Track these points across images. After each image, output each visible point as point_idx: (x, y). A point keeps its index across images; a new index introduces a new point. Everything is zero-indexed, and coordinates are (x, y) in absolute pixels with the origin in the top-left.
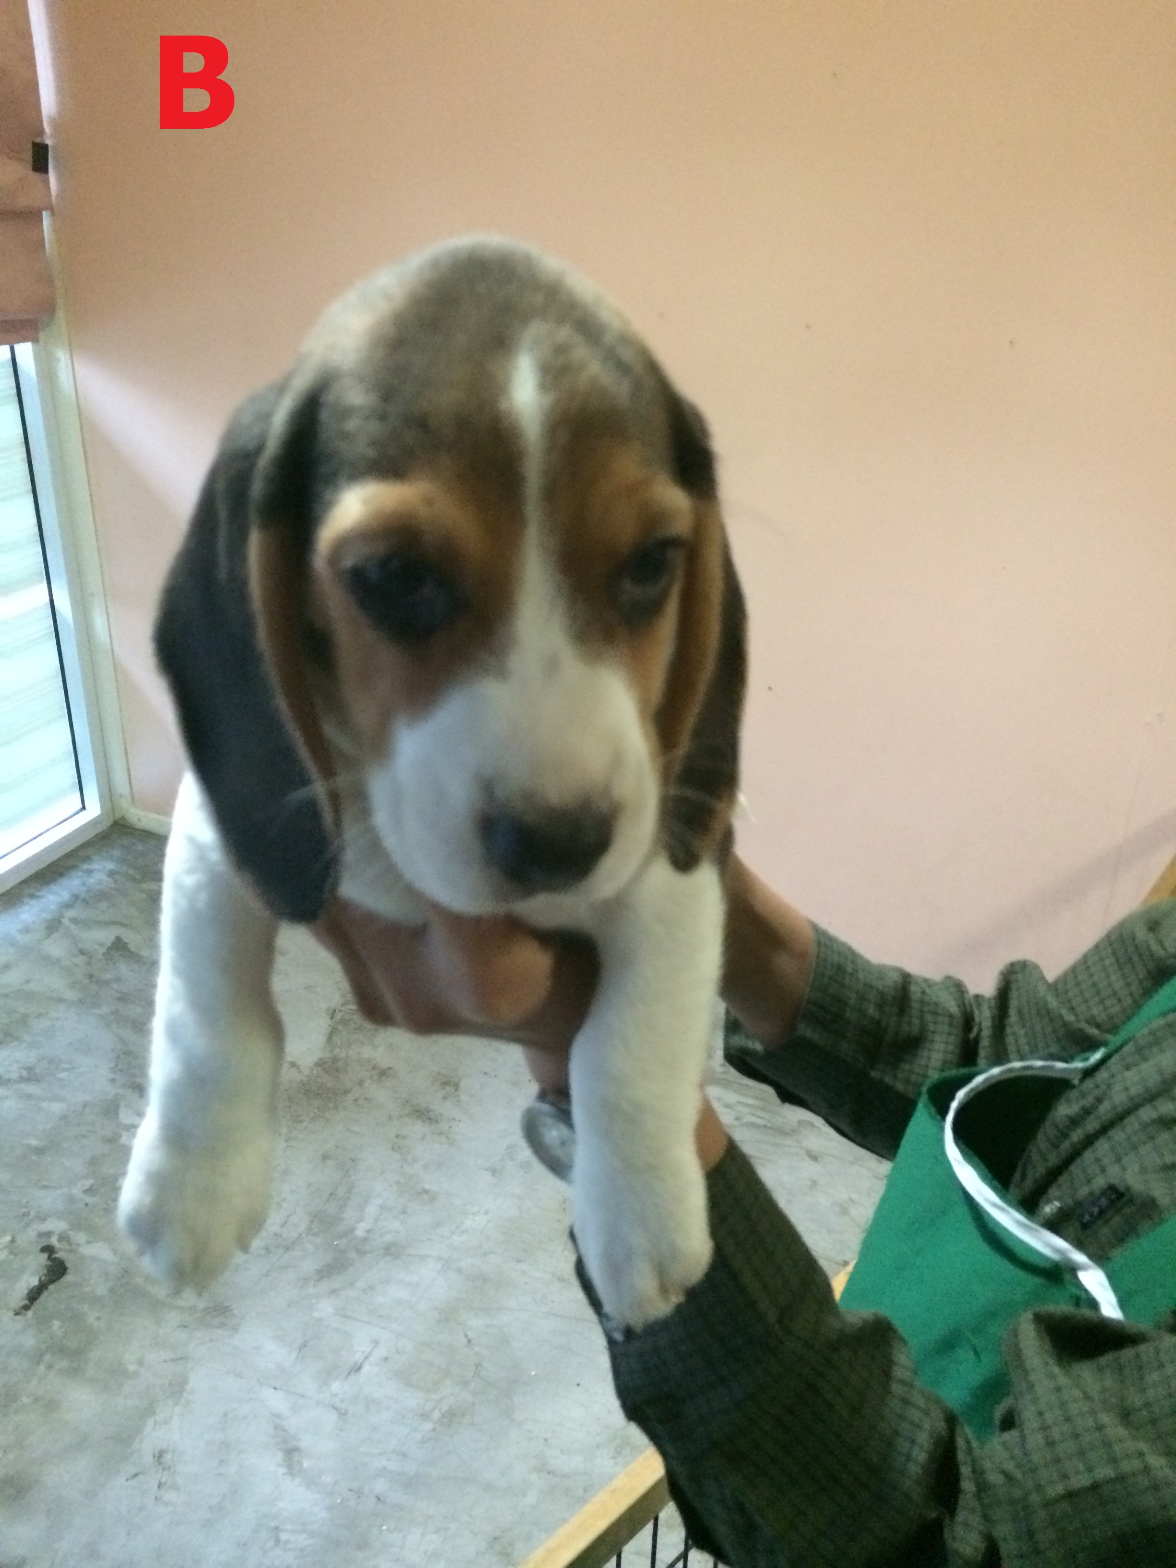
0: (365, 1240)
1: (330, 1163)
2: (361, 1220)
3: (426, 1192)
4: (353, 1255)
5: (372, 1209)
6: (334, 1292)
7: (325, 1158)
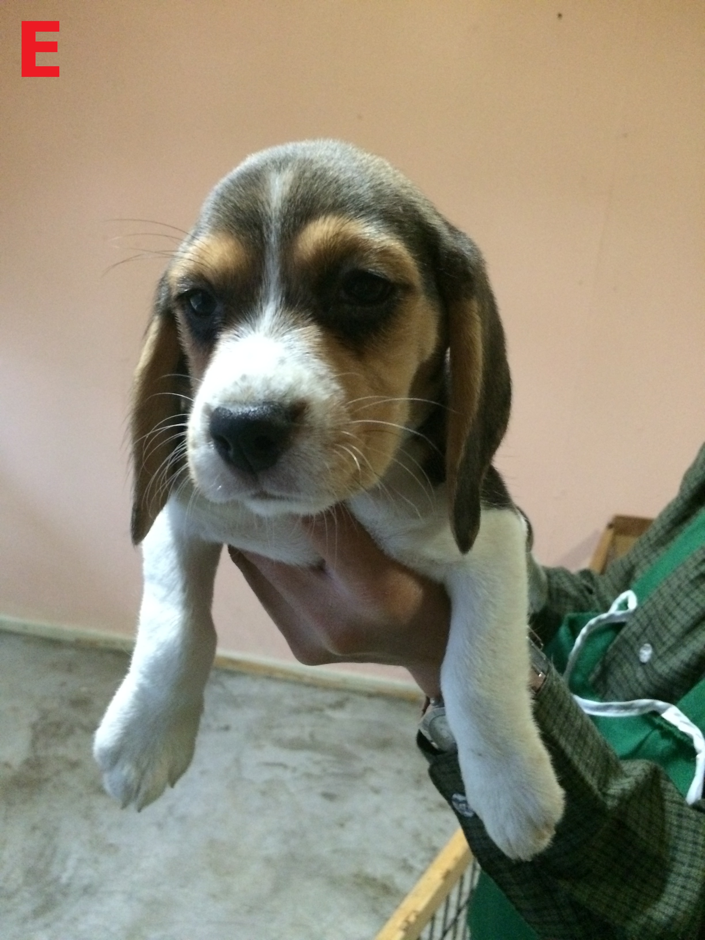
0: (68, 885)
1: (38, 833)
2: (65, 870)
3: (111, 845)
4: (59, 897)
5: (71, 863)
6: (47, 926)
7: (34, 828)
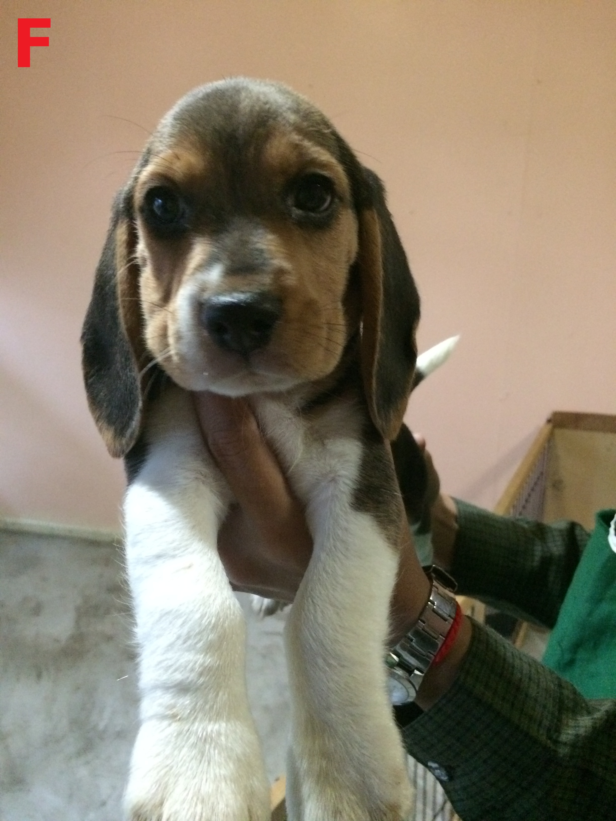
0: (104, 731)
1: (81, 692)
2: (102, 719)
4: (97, 740)
5: (107, 714)
6: (88, 763)
7: (78, 688)
